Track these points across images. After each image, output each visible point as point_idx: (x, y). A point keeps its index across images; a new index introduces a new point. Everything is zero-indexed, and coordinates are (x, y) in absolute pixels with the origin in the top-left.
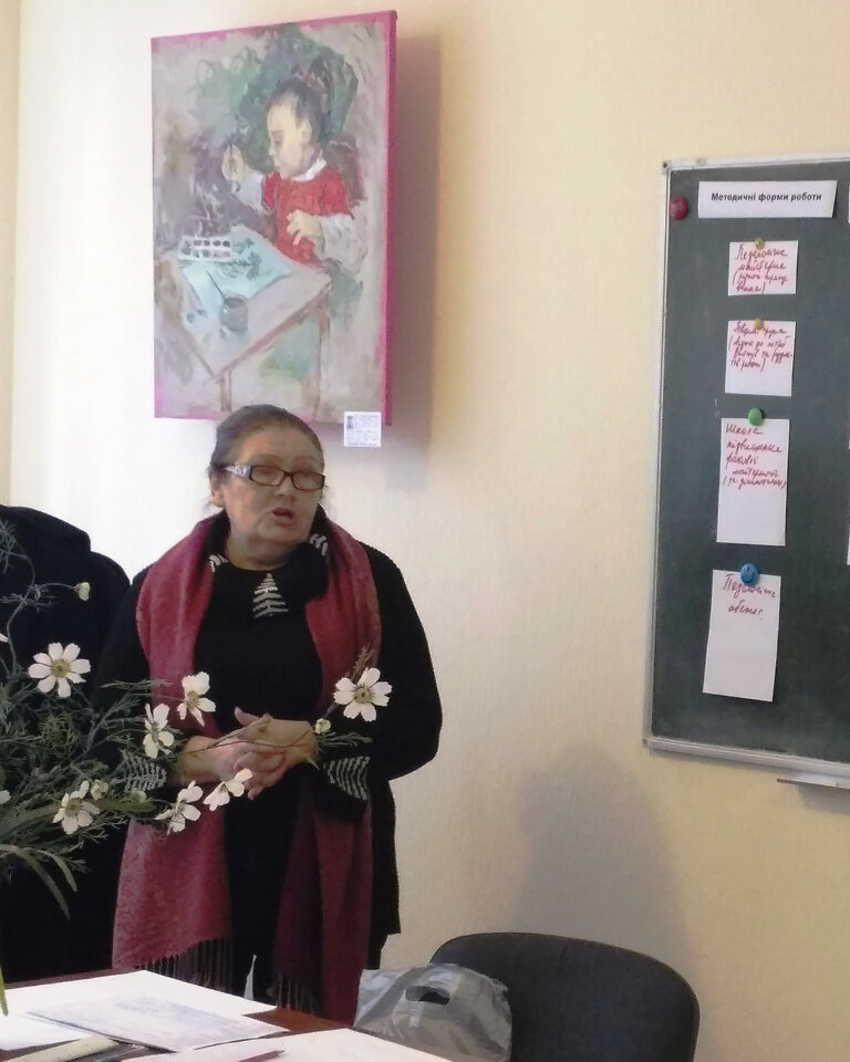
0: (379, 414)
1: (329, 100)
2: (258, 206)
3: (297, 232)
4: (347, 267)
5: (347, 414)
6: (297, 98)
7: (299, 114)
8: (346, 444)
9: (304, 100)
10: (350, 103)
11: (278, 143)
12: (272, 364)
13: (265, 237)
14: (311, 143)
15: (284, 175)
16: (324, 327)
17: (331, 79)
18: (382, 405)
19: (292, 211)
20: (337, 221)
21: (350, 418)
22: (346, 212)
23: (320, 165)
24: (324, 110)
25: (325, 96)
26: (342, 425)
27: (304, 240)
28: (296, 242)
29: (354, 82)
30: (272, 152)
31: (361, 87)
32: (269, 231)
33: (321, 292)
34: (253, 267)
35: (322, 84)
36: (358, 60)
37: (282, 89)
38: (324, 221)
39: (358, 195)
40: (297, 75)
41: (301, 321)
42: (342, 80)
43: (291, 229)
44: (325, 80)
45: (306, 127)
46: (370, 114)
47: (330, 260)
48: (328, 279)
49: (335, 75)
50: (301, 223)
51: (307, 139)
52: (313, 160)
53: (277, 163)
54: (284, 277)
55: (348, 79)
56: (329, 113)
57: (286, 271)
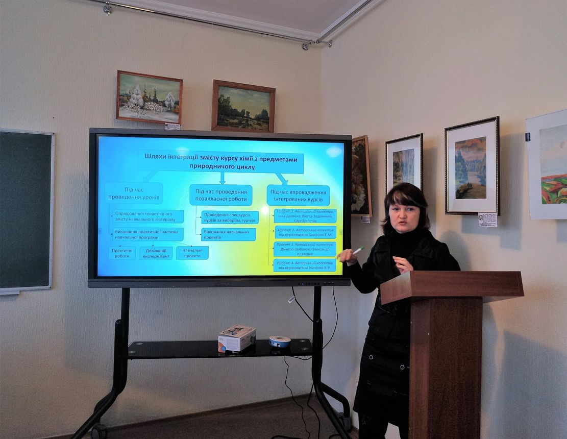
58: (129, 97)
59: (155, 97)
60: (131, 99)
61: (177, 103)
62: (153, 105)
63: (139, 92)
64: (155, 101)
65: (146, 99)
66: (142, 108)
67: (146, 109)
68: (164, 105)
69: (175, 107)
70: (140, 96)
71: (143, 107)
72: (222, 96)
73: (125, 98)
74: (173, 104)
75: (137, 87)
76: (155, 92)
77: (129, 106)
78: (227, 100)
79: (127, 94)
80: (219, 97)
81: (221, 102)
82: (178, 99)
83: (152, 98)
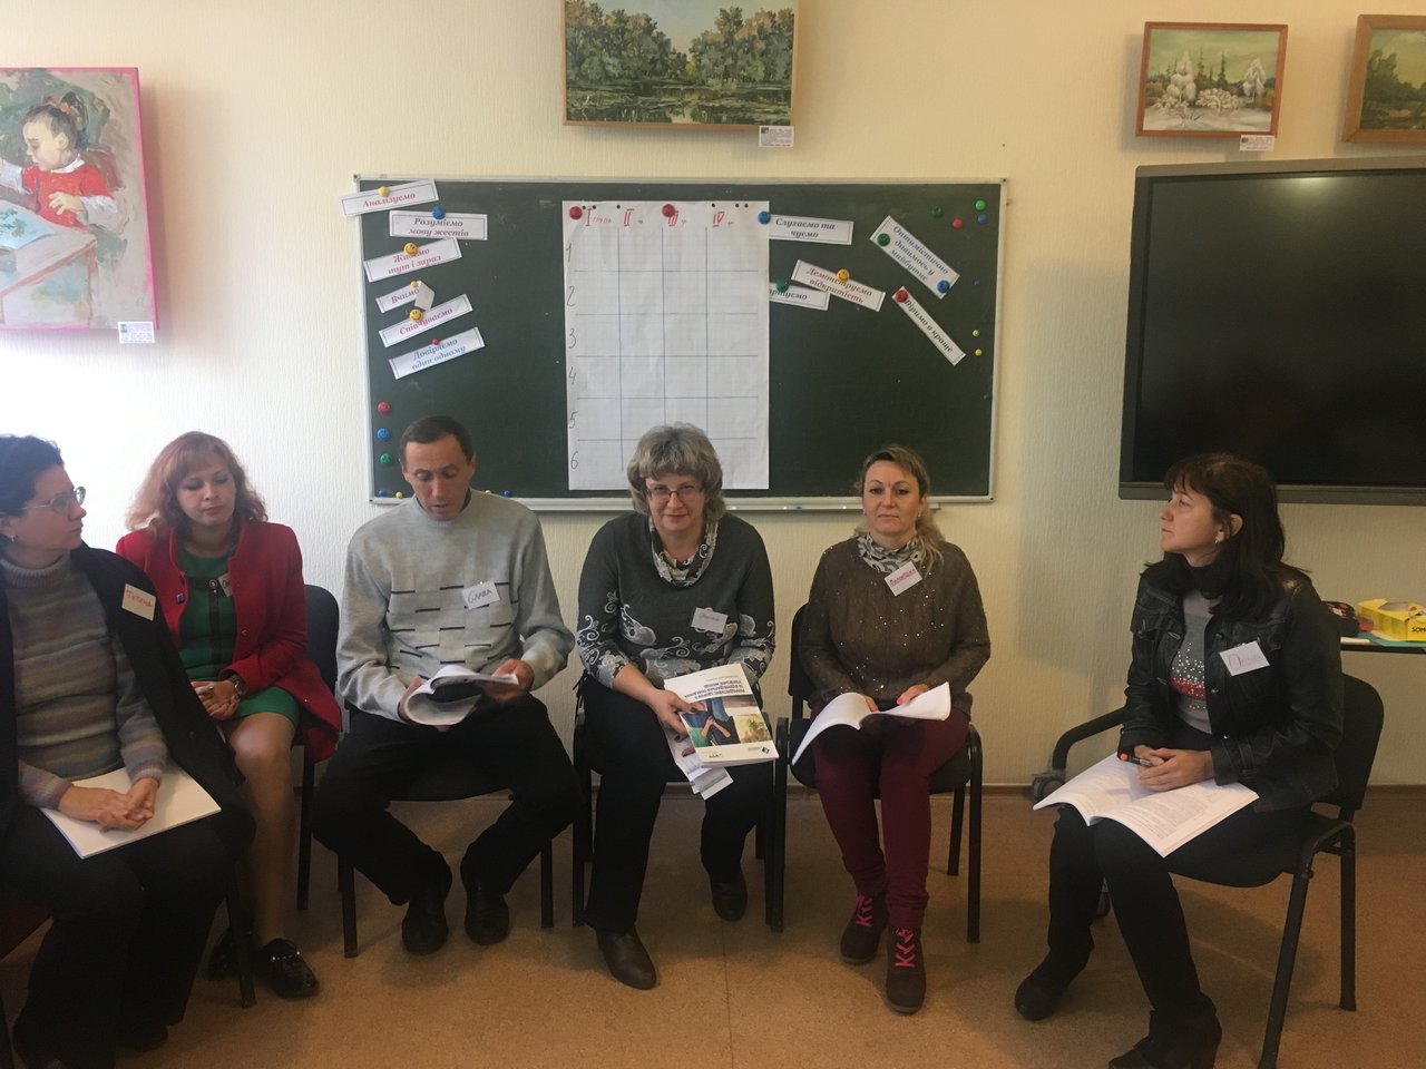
0: (151, 323)
1: (83, 121)
2: (20, 189)
3: (60, 206)
4: (110, 230)
5: (120, 323)
6: (51, 119)
7: (55, 131)
8: (121, 342)
9: (59, 120)
10: (104, 124)
11: (35, 148)
12: (44, 292)
13: (28, 208)
14: (69, 148)
15: (42, 169)
16: (92, 269)
17: (84, 107)
18: (153, 317)
19: (54, 192)
20: (99, 200)
21: (123, 326)
22: (105, 193)
23: (79, 163)
24: (80, 128)
25: (79, 119)
26: (117, 330)
27: (67, 211)
28: (60, 212)
29: (107, 112)
30: (29, 152)
31: (112, 115)
32: (33, 205)
33: (88, 245)
34: (19, 229)
35: (76, 111)
36: (109, 98)
37: (35, 111)
38: (85, 199)
39: (116, 183)
40: (50, 103)
41: (69, 264)
42: (94, 108)
43: (53, 204)
44: (78, 108)
45: (62, 139)
46: (122, 132)
47: (95, 225)
48: (93, 237)
49: (87, 105)
50: (61, 200)
51: (64, 145)
52: (71, 161)
53: (35, 160)
54: (49, 235)
55: (101, 109)
56: (84, 130)
57: (51, 232)
58: (1166, 81)
59: (1222, 75)
60: (1171, 87)
61: (1271, 84)
62: (1216, 94)
63: (1189, 69)
64: (1222, 84)
65: (1202, 83)
66: (1192, 105)
67: (1200, 107)
68: (1241, 93)
69: (1265, 95)
70: (1190, 77)
71: (1194, 102)
72: (1378, 53)
73: (1159, 85)
74: (1260, 87)
75: (1186, 57)
76: (1223, 62)
77: (1164, 104)
78: (1390, 64)
79: (1161, 77)
80: (1370, 57)
81: (1374, 68)
82: (1272, 74)
83: (1215, 78)
